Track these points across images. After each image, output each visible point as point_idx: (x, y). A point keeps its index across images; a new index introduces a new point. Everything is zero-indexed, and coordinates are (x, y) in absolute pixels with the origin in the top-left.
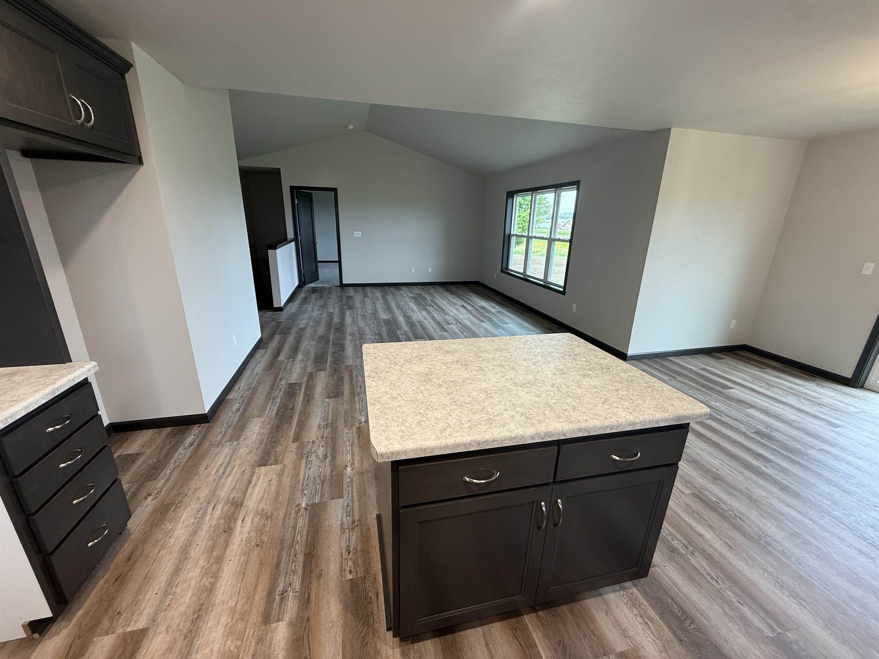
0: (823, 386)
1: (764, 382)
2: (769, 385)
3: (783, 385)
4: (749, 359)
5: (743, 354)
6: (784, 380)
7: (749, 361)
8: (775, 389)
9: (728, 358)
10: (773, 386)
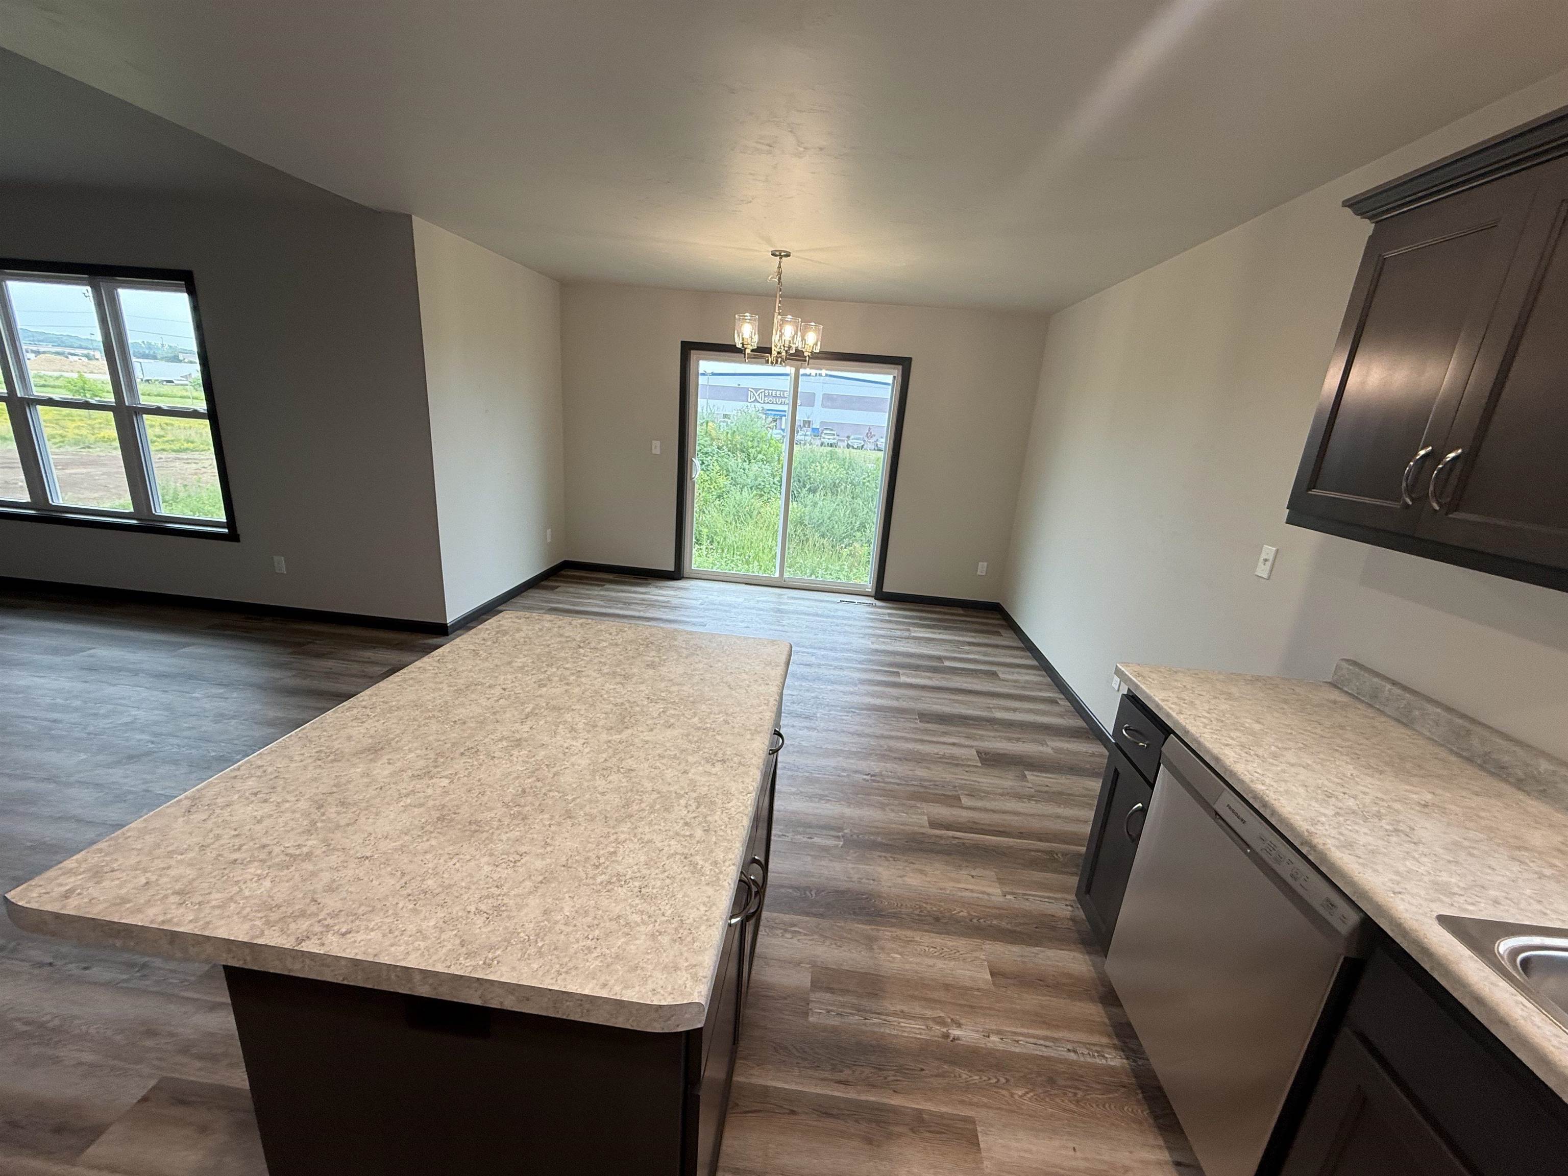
0: (661, 587)
1: (620, 602)
2: (625, 603)
3: (635, 598)
4: (581, 578)
5: (569, 573)
6: (630, 592)
7: (580, 581)
8: (633, 607)
9: (562, 584)
10: (630, 604)
